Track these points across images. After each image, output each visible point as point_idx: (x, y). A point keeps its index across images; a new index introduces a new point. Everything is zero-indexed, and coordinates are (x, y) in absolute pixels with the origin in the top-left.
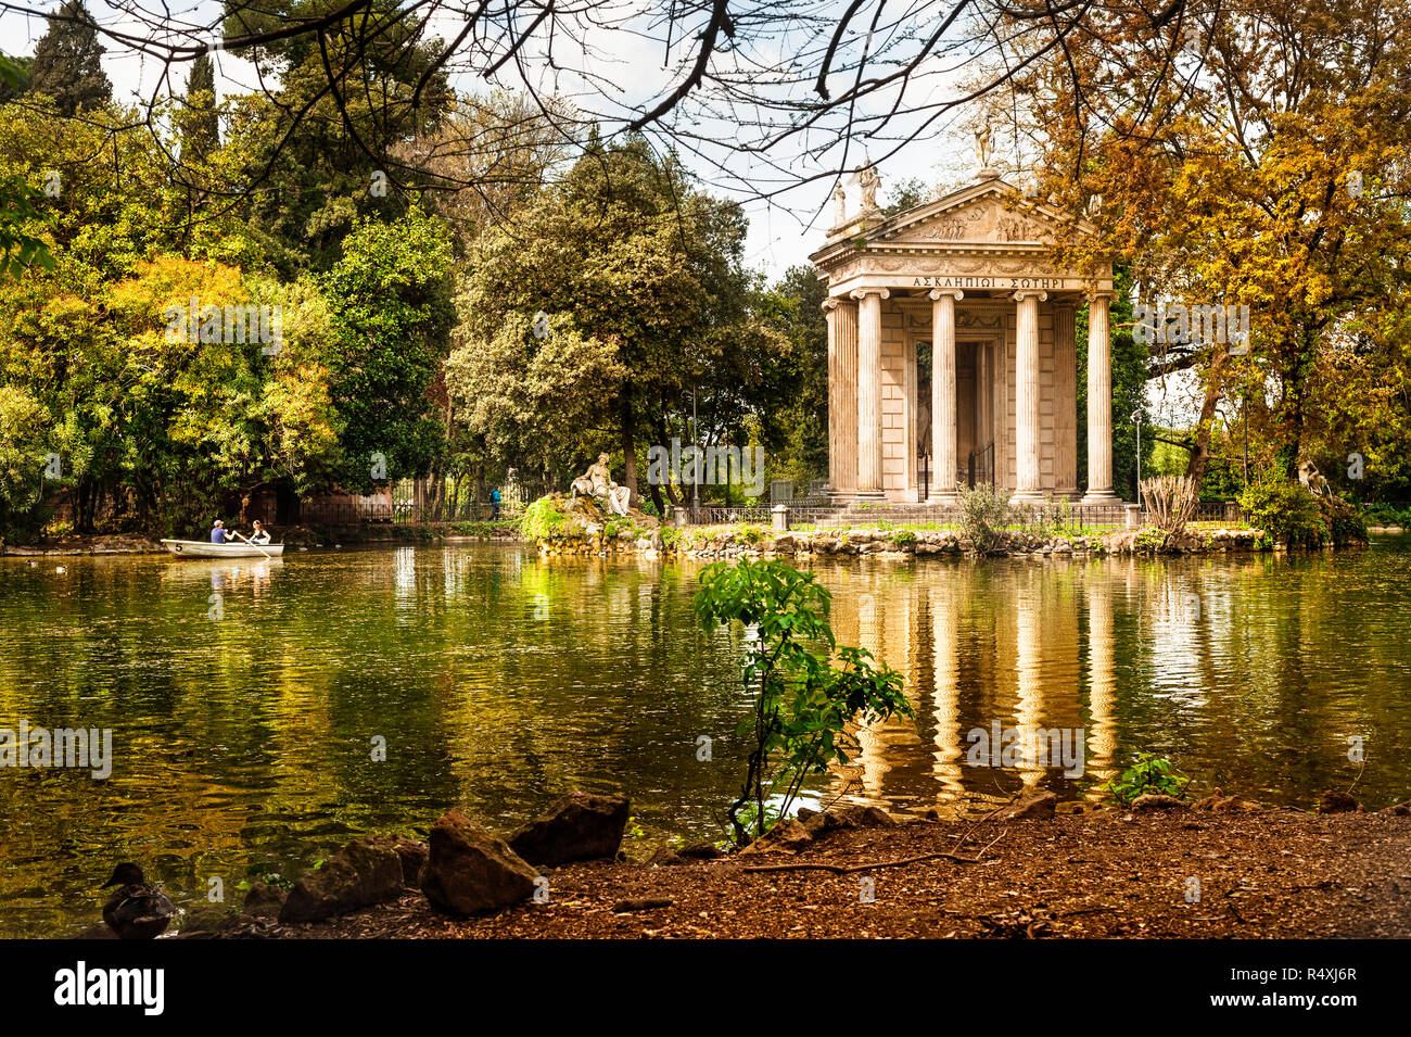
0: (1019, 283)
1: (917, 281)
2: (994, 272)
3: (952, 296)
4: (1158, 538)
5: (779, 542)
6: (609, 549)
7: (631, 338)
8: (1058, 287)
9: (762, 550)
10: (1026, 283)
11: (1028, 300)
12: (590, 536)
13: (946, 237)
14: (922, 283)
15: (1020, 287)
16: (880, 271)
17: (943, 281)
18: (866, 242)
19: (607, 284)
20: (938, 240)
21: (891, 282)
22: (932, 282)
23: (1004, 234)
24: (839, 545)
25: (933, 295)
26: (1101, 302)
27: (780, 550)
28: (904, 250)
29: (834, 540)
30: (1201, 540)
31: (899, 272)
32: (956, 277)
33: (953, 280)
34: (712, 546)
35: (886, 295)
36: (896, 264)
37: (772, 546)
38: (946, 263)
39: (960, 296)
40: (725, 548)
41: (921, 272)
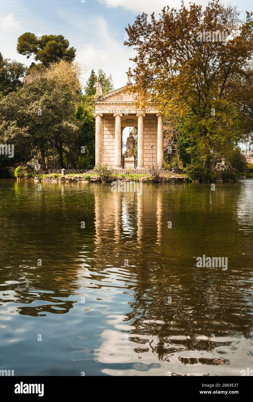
0: (137, 112)
1: (110, 111)
2: (131, 109)
3: (119, 115)
4: (151, 178)
5: (61, 178)
6: (29, 179)
7: (33, 127)
8: (148, 113)
9: (58, 180)
10: (139, 112)
11: (140, 116)
12: (25, 176)
13: (118, 100)
14: (111, 112)
15: (138, 113)
16: (100, 109)
17: (117, 111)
18: (95, 102)
19: (25, 113)
20: (115, 101)
21: (103, 112)
22: (114, 112)
23: (133, 99)
24: (72, 179)
25: (114, 115)
26: (160, 116)
27: (62, 180)
28: (106, 104)
29: (72, 178)
30: (166, 179)
31: (105, 109)
32: (121, 110)
33: (120, 111)
34: (48, 179)
35: (102, 115)
36: (104, 107)
37: (60, 179)
38: (118, 107)
39: (121, 115)
40: (50, 179)
41: (111, 109)
